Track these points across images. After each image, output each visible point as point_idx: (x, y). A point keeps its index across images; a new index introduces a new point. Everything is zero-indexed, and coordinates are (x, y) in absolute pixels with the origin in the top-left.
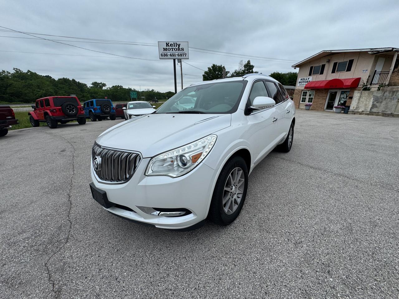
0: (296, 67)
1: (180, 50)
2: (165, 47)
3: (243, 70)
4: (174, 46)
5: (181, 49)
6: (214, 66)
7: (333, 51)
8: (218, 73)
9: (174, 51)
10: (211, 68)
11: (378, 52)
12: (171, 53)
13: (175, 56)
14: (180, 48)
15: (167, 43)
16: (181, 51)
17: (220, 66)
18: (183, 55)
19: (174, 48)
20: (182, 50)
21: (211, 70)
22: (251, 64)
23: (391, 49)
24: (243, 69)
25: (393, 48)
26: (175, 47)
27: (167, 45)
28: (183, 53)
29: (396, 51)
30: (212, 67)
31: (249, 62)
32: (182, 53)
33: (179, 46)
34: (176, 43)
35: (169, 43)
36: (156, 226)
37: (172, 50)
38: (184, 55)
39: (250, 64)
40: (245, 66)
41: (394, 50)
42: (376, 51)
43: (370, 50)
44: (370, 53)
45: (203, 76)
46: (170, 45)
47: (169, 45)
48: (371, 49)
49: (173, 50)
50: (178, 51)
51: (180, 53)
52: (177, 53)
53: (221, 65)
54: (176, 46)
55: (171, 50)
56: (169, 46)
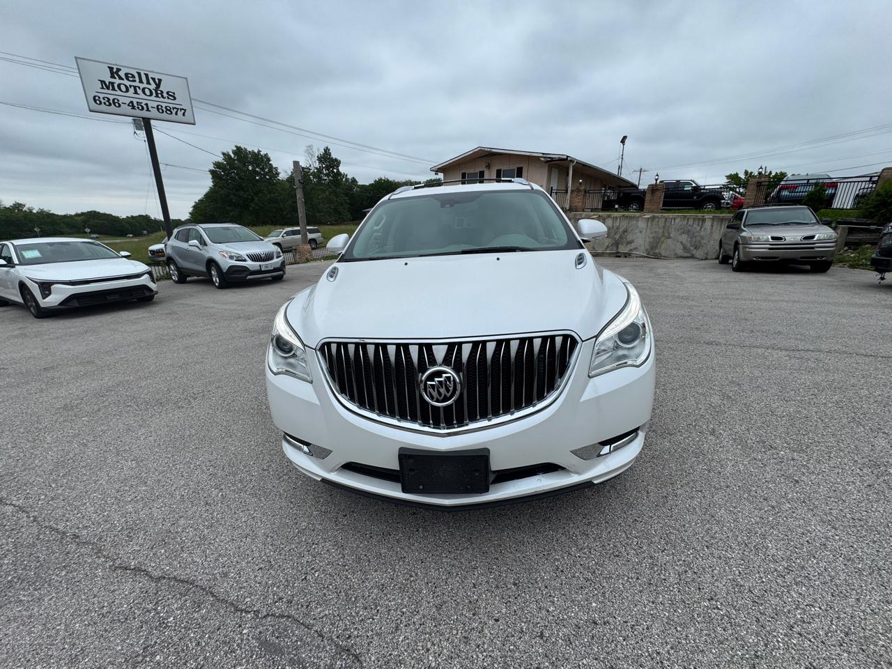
0: (437, 171)
1: (163, 97)
2: (108, 79)
3: (317, 168)
4: (141, 81)
5: (165, 95)
6: (239, 151)
7: (494, 150)
8: (254, 170)
9: (142, 96)
10: (232, 156)
11: (552, 160)
12: (132, 99)
13: (148, 110)
14: (162, 92)
15: (111, 69)
16: (166, 100)
17: (256, 151)
18: (174, 112)
19: (142, 86)
20: (168, 98)
21: (234, 160)
22: (334, 156)
23: (565, 157)
24: (317, 165)
25: (567, 156)
26: (145, 85)
27: (114, 73)
28: (174, 106)
29: (571, 161)
30: (234, 152)
31: (327, 150)
32: (171, 106)
33: (158, 86)
34: (147, 75)
35: (119, 70)
36: (595, 482)
37: (136, 92)
38: (180, 113)
39: (330, 155)
40: (321, 159)
41: (569, 159)
42: (549, 158)
43: (541, 155)
44: (542, 159)
45: (212, 172)
46: (124, 77)
47: (122, 74)
48: (543, 154)
49: (139, 91)
50: (157, 99)
51: (164, 105)
52: (155, 104)
53: (259, 151)
54: (148, 83)
55: (132, 90)
56: (121, 78)
